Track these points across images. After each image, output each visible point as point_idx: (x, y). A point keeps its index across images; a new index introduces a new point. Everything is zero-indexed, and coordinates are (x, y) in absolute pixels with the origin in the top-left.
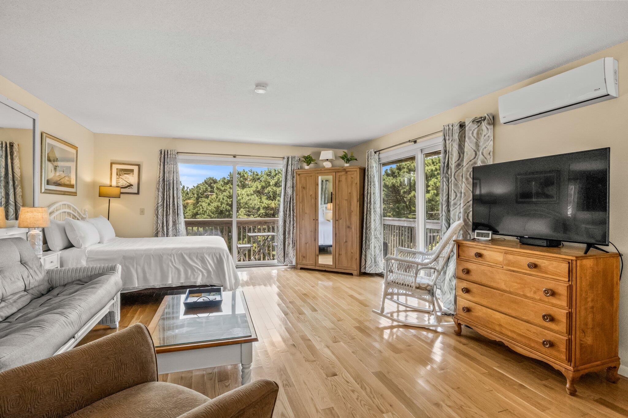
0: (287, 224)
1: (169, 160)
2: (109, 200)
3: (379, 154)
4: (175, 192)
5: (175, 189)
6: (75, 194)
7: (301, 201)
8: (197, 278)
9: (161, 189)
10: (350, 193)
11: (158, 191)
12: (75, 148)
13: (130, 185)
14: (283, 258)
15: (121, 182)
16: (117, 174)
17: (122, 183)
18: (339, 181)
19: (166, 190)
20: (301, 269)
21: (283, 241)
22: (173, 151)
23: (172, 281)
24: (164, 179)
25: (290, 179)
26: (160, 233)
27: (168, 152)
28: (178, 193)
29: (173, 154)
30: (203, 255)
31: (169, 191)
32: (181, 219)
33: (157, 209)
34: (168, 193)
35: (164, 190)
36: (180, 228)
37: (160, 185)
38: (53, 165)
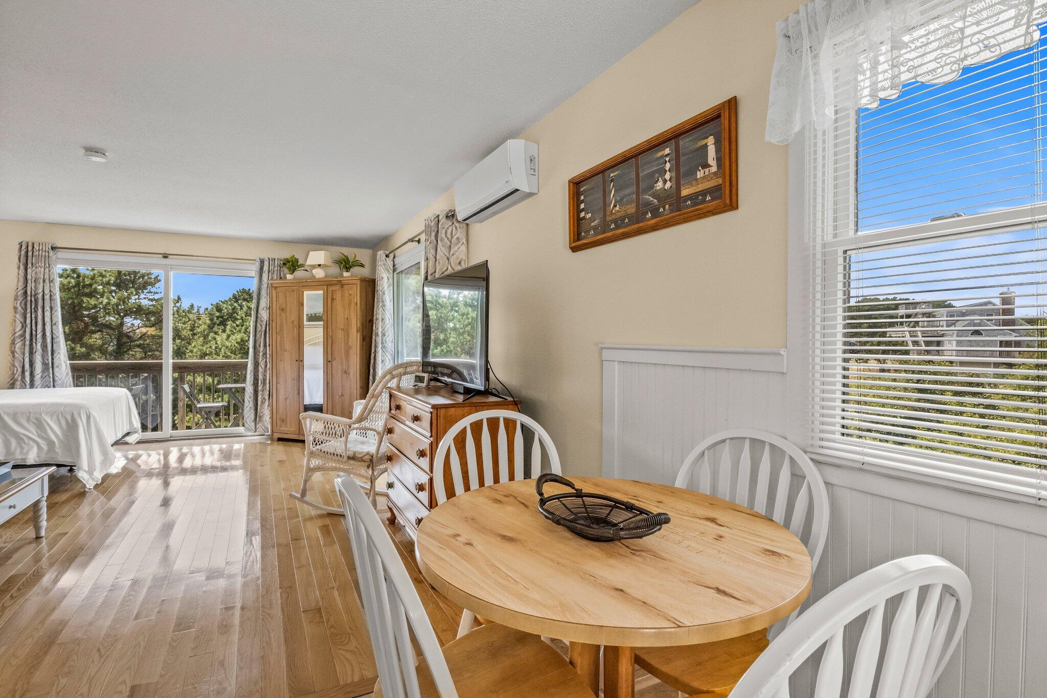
0: (260, 368)
1: (36, 260)
3: (394, 257)
4: (47, 314)
5: (47, 308)
7: (278, 330)
9: (20, 308)
10: (347, 319)
11: (16, 312)
14: (253, 424)
18: (333, 299)
19: (29, 310)
20: (280, 439)
21: (253, 395)
22: (44, 244)
24: (26, 292)
25: (266, 295)
26: (18, 383)
27: (33, 247)
28: (53, 316)
29: (44, 249)
30: (39, 416)
31: (36, 311)
32: (60, 360)
33: (13, 343)
34: (33, 316)
35: (26, 309)
36: (56, 374)
37: (19, 302)
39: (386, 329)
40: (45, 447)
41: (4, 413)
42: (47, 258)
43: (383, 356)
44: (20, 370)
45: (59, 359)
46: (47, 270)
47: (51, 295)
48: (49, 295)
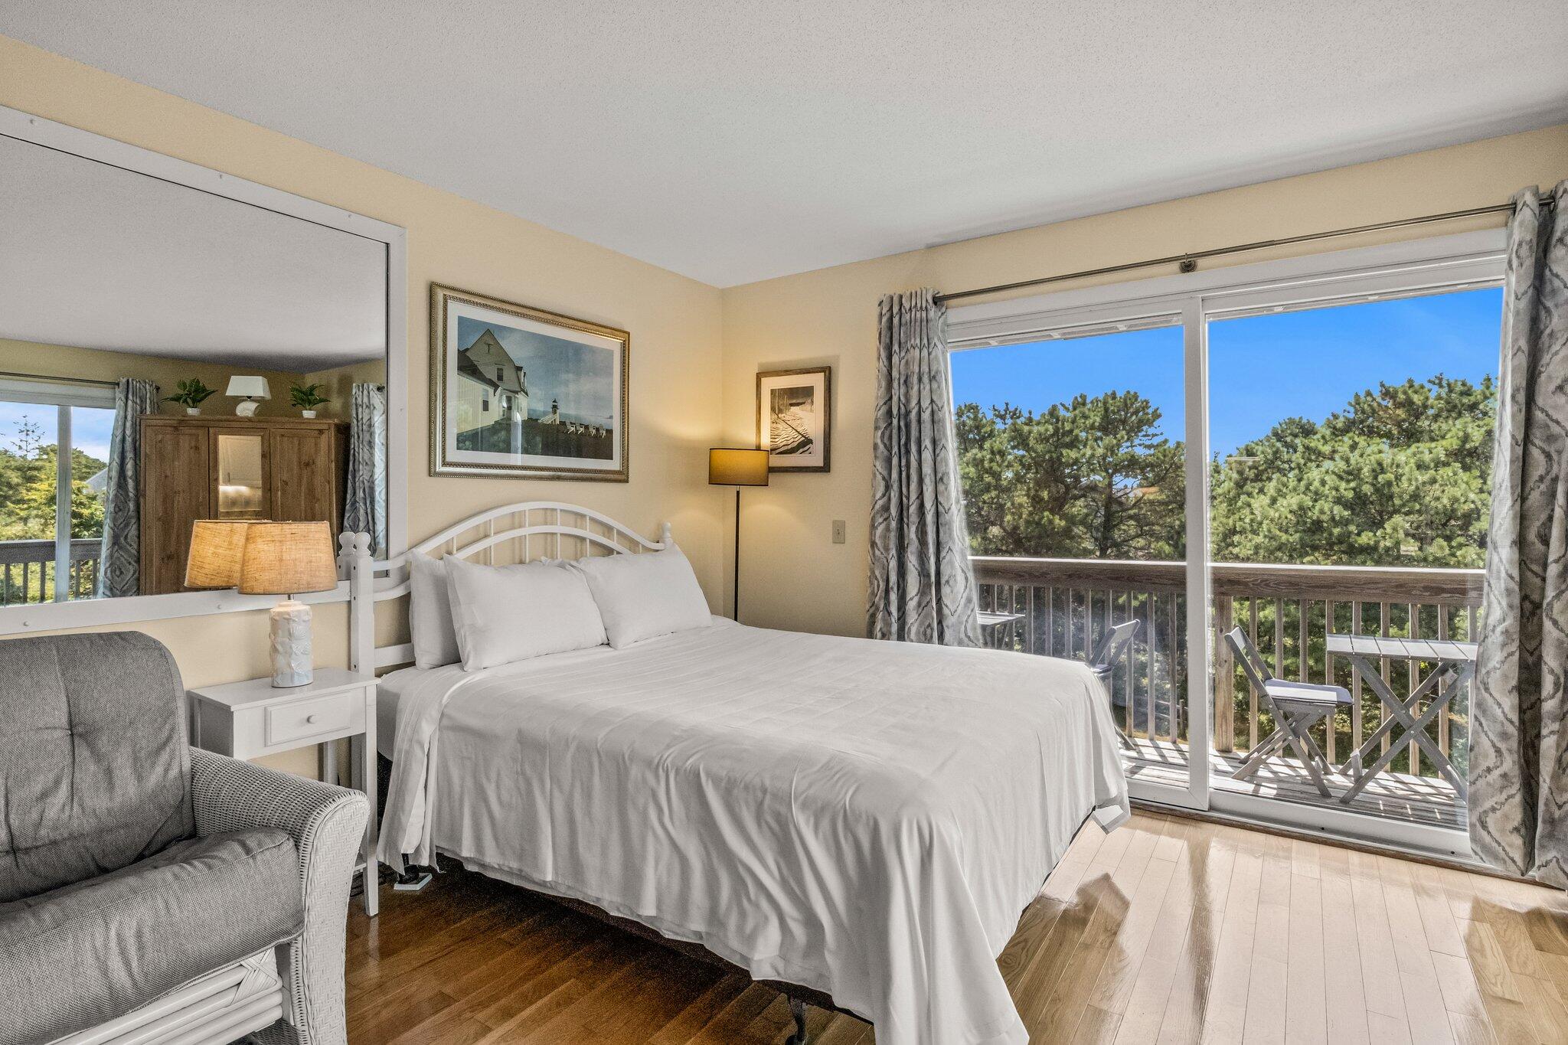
1: (905, 333)
2: (738, 493)
4: (927, 455)
5: (927, 442)
6: (621, 477)
9: (882, 448)
11: (875, 457)
13: (806, 442)
14: (1518, 841)
15: (784, 434)
16: (773, 409)
17: (787, 436)
19: (895, 449)
21: (1513, 731)
22: (920, 293)
23: (658, 906)
24: (889, 413)
26: (881, 625)
27: (901, 305)
28: (939, 459)
29: (919, 305)
30: (783, 810)
31: (908, 452)
32: (953, 567)
33: (873, 527)
34: (903, 463)
35: (889, 449)
36: (946, 600)
37: (879, 433)
38: (496, 387)
40: (798, 931)
41: (708, 774)
42: (924, 323)
44: (882, 585)
45: (951, 563)
46: (925, 352)
47: (933, 413)
48: (928, 412)
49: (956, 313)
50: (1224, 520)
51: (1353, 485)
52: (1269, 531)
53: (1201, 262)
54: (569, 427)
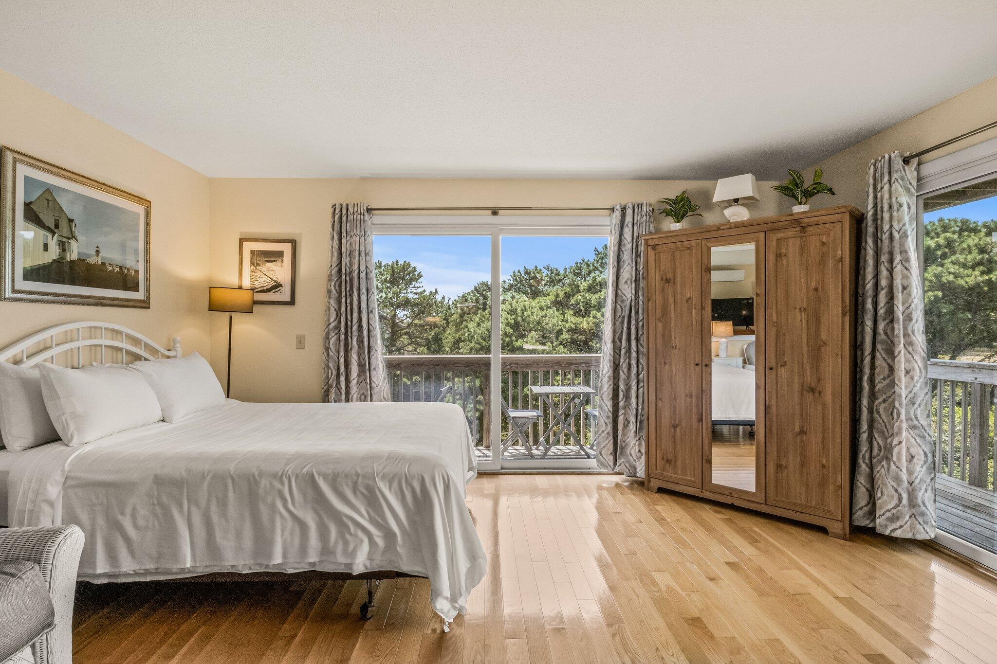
0: (621, 372)
1: (350, 226)
2: (231, 317)
3: (919, 164)
4: (364, 298)
5: (363, 290)
6: (144, 304)
8: (353, 554)
9: (334, 291)
10: (816, 289)
11: (330, 297)
12: (147, 204)
13: (277, 286)
14: (611, 458)
15: (260, 280)
16: (252, 263)
17: (262, 281)
18: (779, 256)
19: (344, 293)
20: (661, 490)
21: (611, 415)
22: (359, 205)
23: (285, 556)
24: (340, 271)
27: (347, 209)
28: (370, 300)
29: (359, 211)
31: (351, 295)
32: (377, 360)
33: (327, 338)
34: (348, 301)
35: (340, 293)
36: (374, 379)
37: (333, 284)
38: (54, 233)
39: (913, 305)
40: (380, 542)
42: (362, 222)
43: (907, 361)
44: (334, 372)
45: (377, 358)
46: (363, 239)
47: (367, 274)
48: (365, 273)
49: (378, 219)
50: (454, 335)
51: (513, 317)
52: (478, 340)
53: (501, 212)
54: (108, 267)
